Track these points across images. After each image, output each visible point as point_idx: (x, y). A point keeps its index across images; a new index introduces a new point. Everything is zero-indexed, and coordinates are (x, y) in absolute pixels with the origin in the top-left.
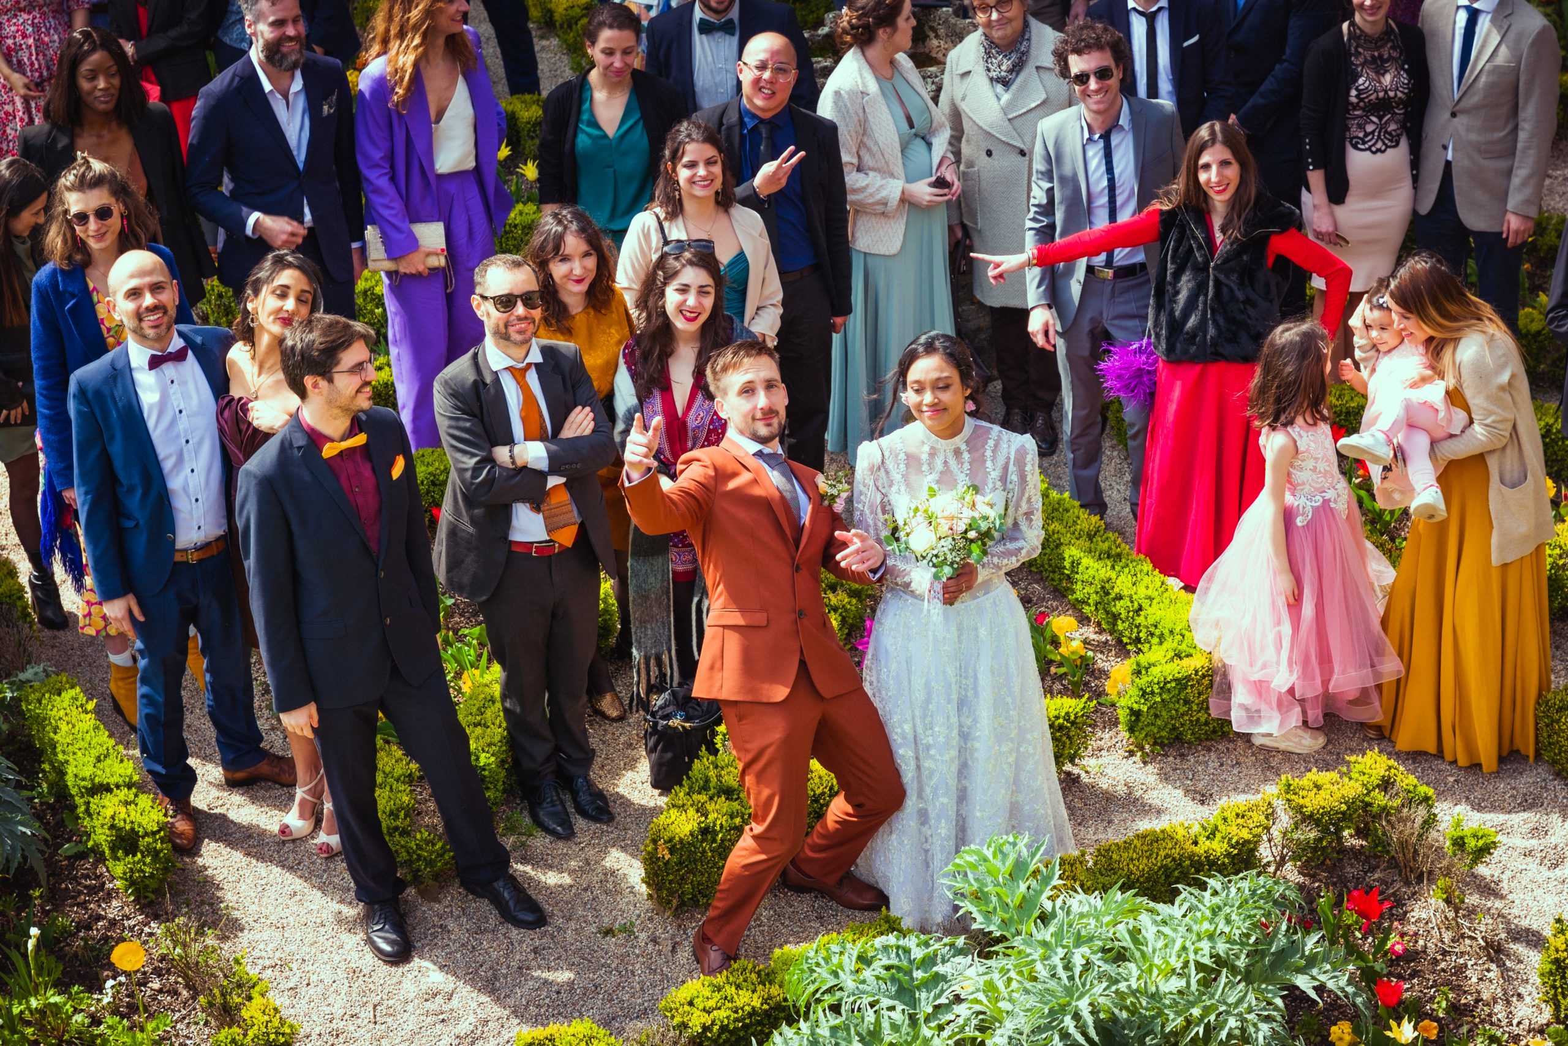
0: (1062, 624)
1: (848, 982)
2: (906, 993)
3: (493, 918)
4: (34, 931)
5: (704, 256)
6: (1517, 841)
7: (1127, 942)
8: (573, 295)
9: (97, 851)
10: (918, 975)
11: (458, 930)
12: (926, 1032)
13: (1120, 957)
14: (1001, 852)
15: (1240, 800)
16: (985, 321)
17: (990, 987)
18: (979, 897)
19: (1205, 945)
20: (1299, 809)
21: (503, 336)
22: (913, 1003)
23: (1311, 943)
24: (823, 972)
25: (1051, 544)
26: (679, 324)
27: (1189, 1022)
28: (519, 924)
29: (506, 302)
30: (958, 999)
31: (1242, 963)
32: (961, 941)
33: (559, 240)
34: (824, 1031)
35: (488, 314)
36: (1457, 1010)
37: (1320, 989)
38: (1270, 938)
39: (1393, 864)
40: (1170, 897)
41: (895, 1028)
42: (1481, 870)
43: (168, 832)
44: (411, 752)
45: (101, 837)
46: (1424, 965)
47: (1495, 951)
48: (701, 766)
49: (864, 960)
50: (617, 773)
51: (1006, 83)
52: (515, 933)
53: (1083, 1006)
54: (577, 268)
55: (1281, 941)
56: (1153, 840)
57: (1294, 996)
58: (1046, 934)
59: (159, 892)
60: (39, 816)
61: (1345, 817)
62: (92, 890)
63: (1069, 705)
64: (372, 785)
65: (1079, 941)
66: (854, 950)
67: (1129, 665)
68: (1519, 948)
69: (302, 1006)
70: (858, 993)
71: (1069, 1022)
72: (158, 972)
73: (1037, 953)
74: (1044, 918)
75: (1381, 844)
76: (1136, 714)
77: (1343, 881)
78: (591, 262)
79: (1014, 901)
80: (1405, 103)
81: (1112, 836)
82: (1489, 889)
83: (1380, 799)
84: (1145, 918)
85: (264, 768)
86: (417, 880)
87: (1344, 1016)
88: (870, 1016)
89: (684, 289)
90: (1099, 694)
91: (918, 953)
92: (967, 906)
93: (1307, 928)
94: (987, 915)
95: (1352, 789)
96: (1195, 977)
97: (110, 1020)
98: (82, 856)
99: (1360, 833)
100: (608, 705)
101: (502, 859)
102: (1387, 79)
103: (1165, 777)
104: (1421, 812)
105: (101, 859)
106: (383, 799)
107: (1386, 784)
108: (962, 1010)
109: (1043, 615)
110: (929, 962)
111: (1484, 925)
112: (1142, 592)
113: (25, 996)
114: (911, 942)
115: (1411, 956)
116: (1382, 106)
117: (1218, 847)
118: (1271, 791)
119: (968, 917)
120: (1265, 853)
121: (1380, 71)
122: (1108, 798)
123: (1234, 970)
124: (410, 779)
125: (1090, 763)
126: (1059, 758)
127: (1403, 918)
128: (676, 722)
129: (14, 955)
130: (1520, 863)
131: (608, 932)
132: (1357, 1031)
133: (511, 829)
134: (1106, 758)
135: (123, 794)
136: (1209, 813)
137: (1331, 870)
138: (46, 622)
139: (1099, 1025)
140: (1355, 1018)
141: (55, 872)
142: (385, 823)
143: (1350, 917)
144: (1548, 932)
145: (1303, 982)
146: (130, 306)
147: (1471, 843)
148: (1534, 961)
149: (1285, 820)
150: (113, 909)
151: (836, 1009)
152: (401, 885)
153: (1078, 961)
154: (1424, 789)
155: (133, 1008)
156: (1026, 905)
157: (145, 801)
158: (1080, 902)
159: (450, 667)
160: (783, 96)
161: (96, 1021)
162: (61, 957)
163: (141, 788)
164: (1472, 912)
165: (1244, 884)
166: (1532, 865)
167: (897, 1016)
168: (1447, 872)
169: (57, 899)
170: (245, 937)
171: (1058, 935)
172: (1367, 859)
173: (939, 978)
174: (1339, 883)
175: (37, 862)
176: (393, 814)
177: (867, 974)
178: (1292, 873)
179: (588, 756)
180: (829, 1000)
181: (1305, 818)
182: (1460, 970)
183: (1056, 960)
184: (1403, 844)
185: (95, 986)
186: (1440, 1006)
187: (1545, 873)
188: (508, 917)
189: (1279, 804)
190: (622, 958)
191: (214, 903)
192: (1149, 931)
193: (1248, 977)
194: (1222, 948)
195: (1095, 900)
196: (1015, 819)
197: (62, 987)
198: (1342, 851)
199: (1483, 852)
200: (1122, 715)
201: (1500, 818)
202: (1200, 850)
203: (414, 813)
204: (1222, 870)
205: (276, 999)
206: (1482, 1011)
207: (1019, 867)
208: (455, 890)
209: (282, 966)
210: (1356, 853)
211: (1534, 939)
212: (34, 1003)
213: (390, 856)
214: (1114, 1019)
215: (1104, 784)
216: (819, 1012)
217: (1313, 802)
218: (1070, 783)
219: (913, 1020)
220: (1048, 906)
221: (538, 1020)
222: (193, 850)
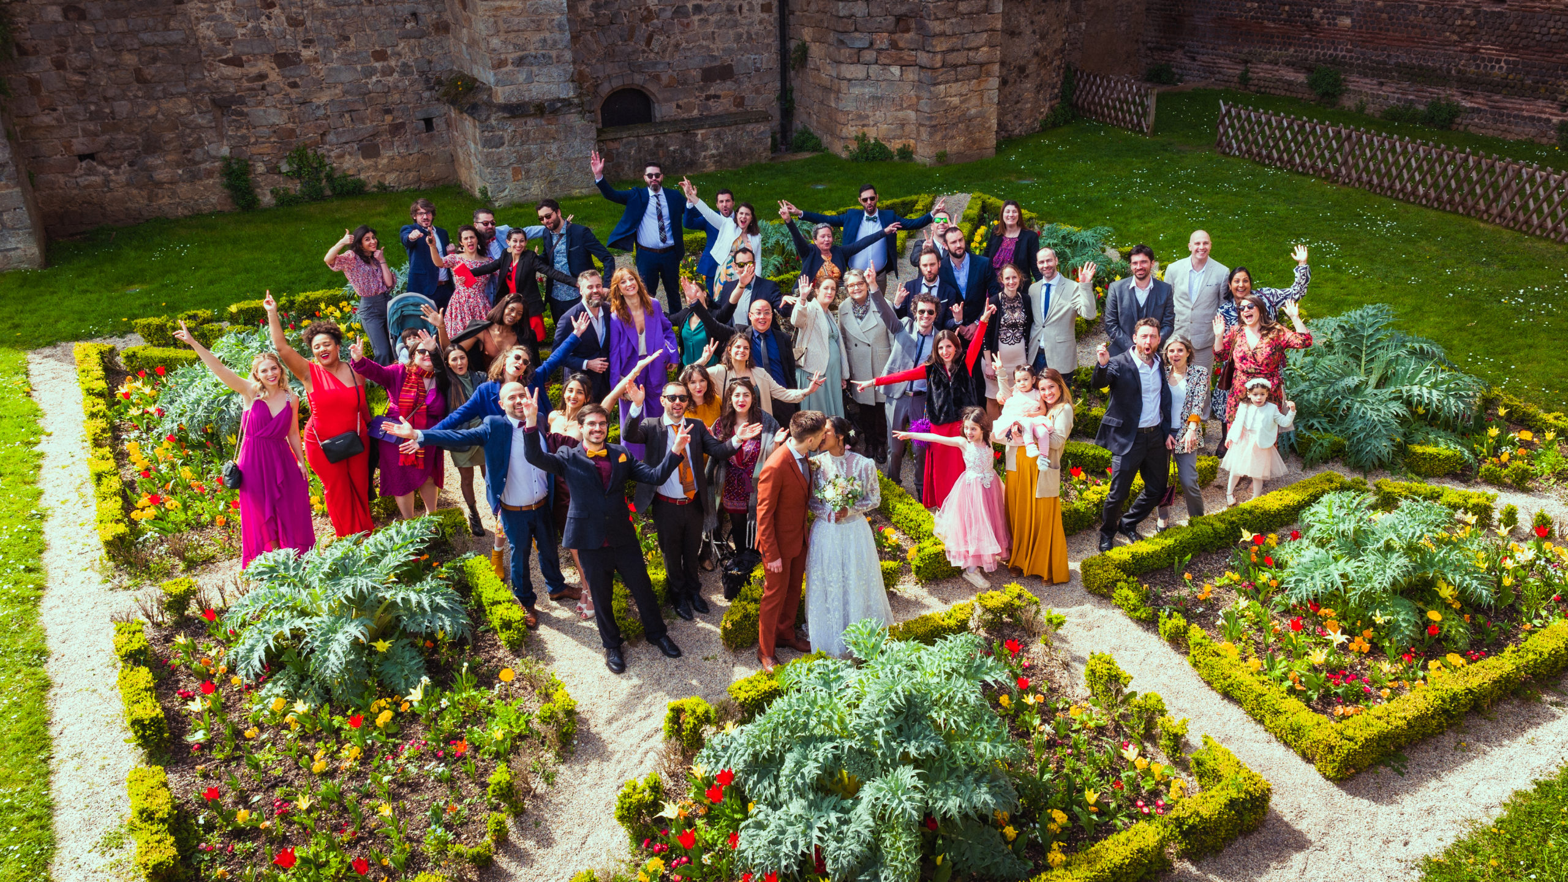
0: (889, 531)
1: (804, 679)
2: (827, 684)
3: (659, 654)
4: (466, 664)
5: (746, 383)
6: (1074, 620)
7: (916, 662)
8: (698, 398)
9: (494, 629)
10: (832, 676)
11: (645, 659)
12: (835, 700)
13: (913, 668)
14: (864, 625)
15: (961, 603)
16: (857, 410)
17: (861, 681)
18: (856, 644)
19: (948, 664)
20: (985, 606)
21: (671, 414)
22: (830, 688)
23: (990, 661)
24: (793, 675)
25: (884, 500)
26: (738, 409)
27: (942, 696)
28: (670, 656)
29: (673, 398)
30: (848, 687)
31: (962, 671)
32: (849, 662)
33: (691, 375)
34: (794, 700)
35: (665, 402)
36: (1052, 690)
37: (996, 681)
38: (974, 659)
39: (1023, 629)
40: (933, 643)
41: (823, 699)
42: (1059, 631)
43: (525, 621)
44: (627, 585)
45: (496, 623)
46: (1037, 671)
47: (1066, 665)
48: (745, 589)
49: (810, 670)
50: (711, 593)
51: (861, 318)
52: (668, 660)
53: (899, 689)
54: (698, 386)
55: (978, 662)
56: (926, 619)
57: (986, 685)
58: (883, 659)
59: (520, 646)
60: (470, 615)
61: (1003, 610)
62: (492, 646)
63: (891, 564)
64: (611, 600)
65: (896, 662)
66: (806, 666)
67: (916, 547)
68: (1076, 664)
69: (579, 692)
70: (807, 684)
71: (893, 696)
72: (519, 680)
73: (879, 667)
74: (882, 652)
75: (1018, 620)
76: (918, 567)
77: (1003, 636)
78: (704, 384)
79: (870, 646)
80: (1023, 325)
81: (910, 618)
82: (1063, 640)
83: (1017, 602)
84: (923, 652)
85: (566, 592)
86: (628, 638)
87: (1005, 692)
88: (813, 694)
89: (738, 395)
90: (904, 559)
91: (832, 667)
92: (851, 648)
93: (988, 654)
94: (860, 651)
95: (1006, 598)
96: (944, 676)
97: (497, 701)
98: (488, 631)
99: (1010, 616)
100: (707, 565)
101: (664, 629)
102: (1016, 315)
103: (931, 593)
104: (1034, 608)
105: (496, 632)
106: (614, 604)
107: (1020, 596)
108: (850, 691)
109: (880, 529)
110: (836, 671)
111: (1061, 655)
112: (921, 518)
113: (461, 691)
114: (829, 662)
115: (1031, 667)
116: (1014, 326)
117: (952, 622)
118: (973, 599)
119: (851, 653)
120: (972, 624)
121: (1013, 312)
122: (908, 602)
123: (960, 674)
124: (626, 597)
125: (900, 587)
126: (887, 586)
127: (1028, 651)
128: (734, 572)
129: (456, 675)
130: (1075, 629)
131: (707, 659)
132: (1011, 699)
133: (668, 617)
134: (907, 585)
135: (506, 605)
136: (948, 608)
137: (999, 631)
138: (475, 533)
139: (905, 696)
140: (1010, 693)
141: (476, 638)
142: (616, 615)
143: (1006, 651)
144: (1088, 658)
145: (989, 679)
146: (511, 402)
147: (1055, 621)
148: (1082, 670)
149: (979, 611)
150: (500, 654)
151: (799, 691)
152: (622, 640)
153: (896, 670)
154: (1035, 599)
155: (507, 696)
156: (875, 647)
157: (515, 607)
158: (896, 645)
159: (644, 550)
160: (769, 323)
161: (491, 702)
162: (477, 675)
163: (514, 602)
164: (1056, 649)
165: (963, 637)
166: (1080, 629)
167: (823, 694)
168: (1046, 633)
169: (476, 650)
170: (556, 664)
171: (888, 660)
172: (1013, 626)
173: (840, 678)
174: (1001, 636)
175: (468, 635)
176: (619, 611)
177: (811, 676)
178: (982, 632)
179: (700, 586)
180: (796, 687)
181: (987, 610)
182: (1052, 673)
183: (887, 670)
184: (1027, 621)
185: (491, 686)
186: (1044, 689)
187: (1086, 633)
188: (666, 653)
189: (977, 604)
190: (712, 670)
191: (543, 649)
192: (925, 658)
193: (966, 677)
194: (954, 665)
195: (903, 644)
196: (868, 611)
197: (477, 687)
198: (1002, 623)
199: (1060, 624)
200: (913, 568)
201: (1067, 610)
202: (945, 624)
203: (628, 611)
204: (954, 632)
205: (569, 690)
206: (1062, 690)
207: (872, 631)
208: (644, 642)
209: (571, 676)
210: (1008, 624)
211: (1082, 661)
212: (464, 695)
213: (617, 628)
214: (911, 694)
215: (906, 596)
216: (792, 692)
217: (990, 604)
218: (892, 596)
219: (830, 695)
220: (884, 647)
221: (677, 696)
222: (535, 627)
